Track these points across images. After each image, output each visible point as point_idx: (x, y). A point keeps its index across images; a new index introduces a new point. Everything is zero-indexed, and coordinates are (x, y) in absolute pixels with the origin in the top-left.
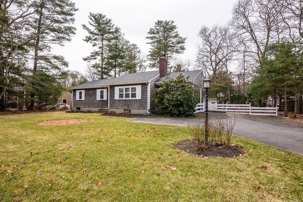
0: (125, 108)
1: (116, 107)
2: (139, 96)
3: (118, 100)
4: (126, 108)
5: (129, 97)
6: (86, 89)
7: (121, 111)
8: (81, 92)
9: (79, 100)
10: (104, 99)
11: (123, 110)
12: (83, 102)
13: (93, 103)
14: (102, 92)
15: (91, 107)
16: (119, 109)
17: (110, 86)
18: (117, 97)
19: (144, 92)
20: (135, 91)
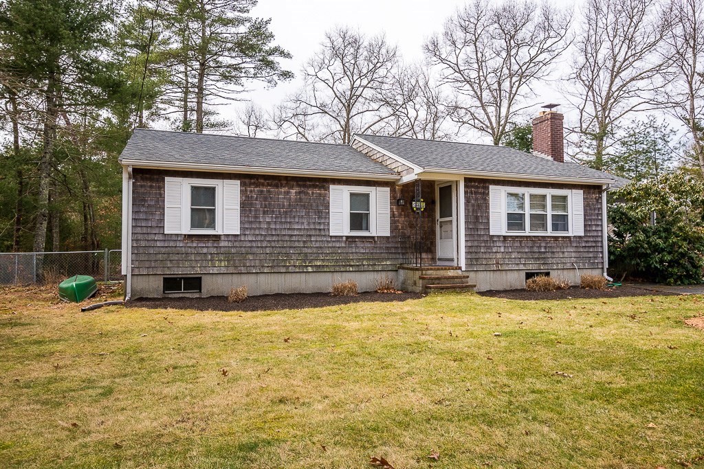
0: (532, 267)
1: (498, 263)
2: (576, 227)
3: (504, 237)
4: (535, 267)
5: (544, 227)
6: (247, 179)
7: (516, 279)
8: (213, 189)
9: (190, 236)
10: (373, 232)
11: (523, 275)
12: (222, 244)
13: (305, 250)
14: (359, 201)
15: (291, 269)
16: (508, 273)
17: (468, 181)
18: (498, 225)
19: (591, 213)
20: (565, 208)
